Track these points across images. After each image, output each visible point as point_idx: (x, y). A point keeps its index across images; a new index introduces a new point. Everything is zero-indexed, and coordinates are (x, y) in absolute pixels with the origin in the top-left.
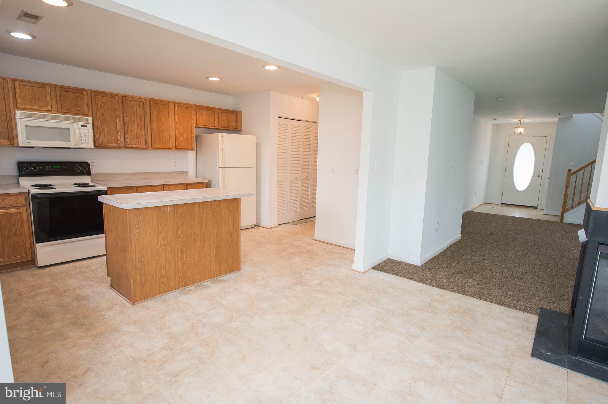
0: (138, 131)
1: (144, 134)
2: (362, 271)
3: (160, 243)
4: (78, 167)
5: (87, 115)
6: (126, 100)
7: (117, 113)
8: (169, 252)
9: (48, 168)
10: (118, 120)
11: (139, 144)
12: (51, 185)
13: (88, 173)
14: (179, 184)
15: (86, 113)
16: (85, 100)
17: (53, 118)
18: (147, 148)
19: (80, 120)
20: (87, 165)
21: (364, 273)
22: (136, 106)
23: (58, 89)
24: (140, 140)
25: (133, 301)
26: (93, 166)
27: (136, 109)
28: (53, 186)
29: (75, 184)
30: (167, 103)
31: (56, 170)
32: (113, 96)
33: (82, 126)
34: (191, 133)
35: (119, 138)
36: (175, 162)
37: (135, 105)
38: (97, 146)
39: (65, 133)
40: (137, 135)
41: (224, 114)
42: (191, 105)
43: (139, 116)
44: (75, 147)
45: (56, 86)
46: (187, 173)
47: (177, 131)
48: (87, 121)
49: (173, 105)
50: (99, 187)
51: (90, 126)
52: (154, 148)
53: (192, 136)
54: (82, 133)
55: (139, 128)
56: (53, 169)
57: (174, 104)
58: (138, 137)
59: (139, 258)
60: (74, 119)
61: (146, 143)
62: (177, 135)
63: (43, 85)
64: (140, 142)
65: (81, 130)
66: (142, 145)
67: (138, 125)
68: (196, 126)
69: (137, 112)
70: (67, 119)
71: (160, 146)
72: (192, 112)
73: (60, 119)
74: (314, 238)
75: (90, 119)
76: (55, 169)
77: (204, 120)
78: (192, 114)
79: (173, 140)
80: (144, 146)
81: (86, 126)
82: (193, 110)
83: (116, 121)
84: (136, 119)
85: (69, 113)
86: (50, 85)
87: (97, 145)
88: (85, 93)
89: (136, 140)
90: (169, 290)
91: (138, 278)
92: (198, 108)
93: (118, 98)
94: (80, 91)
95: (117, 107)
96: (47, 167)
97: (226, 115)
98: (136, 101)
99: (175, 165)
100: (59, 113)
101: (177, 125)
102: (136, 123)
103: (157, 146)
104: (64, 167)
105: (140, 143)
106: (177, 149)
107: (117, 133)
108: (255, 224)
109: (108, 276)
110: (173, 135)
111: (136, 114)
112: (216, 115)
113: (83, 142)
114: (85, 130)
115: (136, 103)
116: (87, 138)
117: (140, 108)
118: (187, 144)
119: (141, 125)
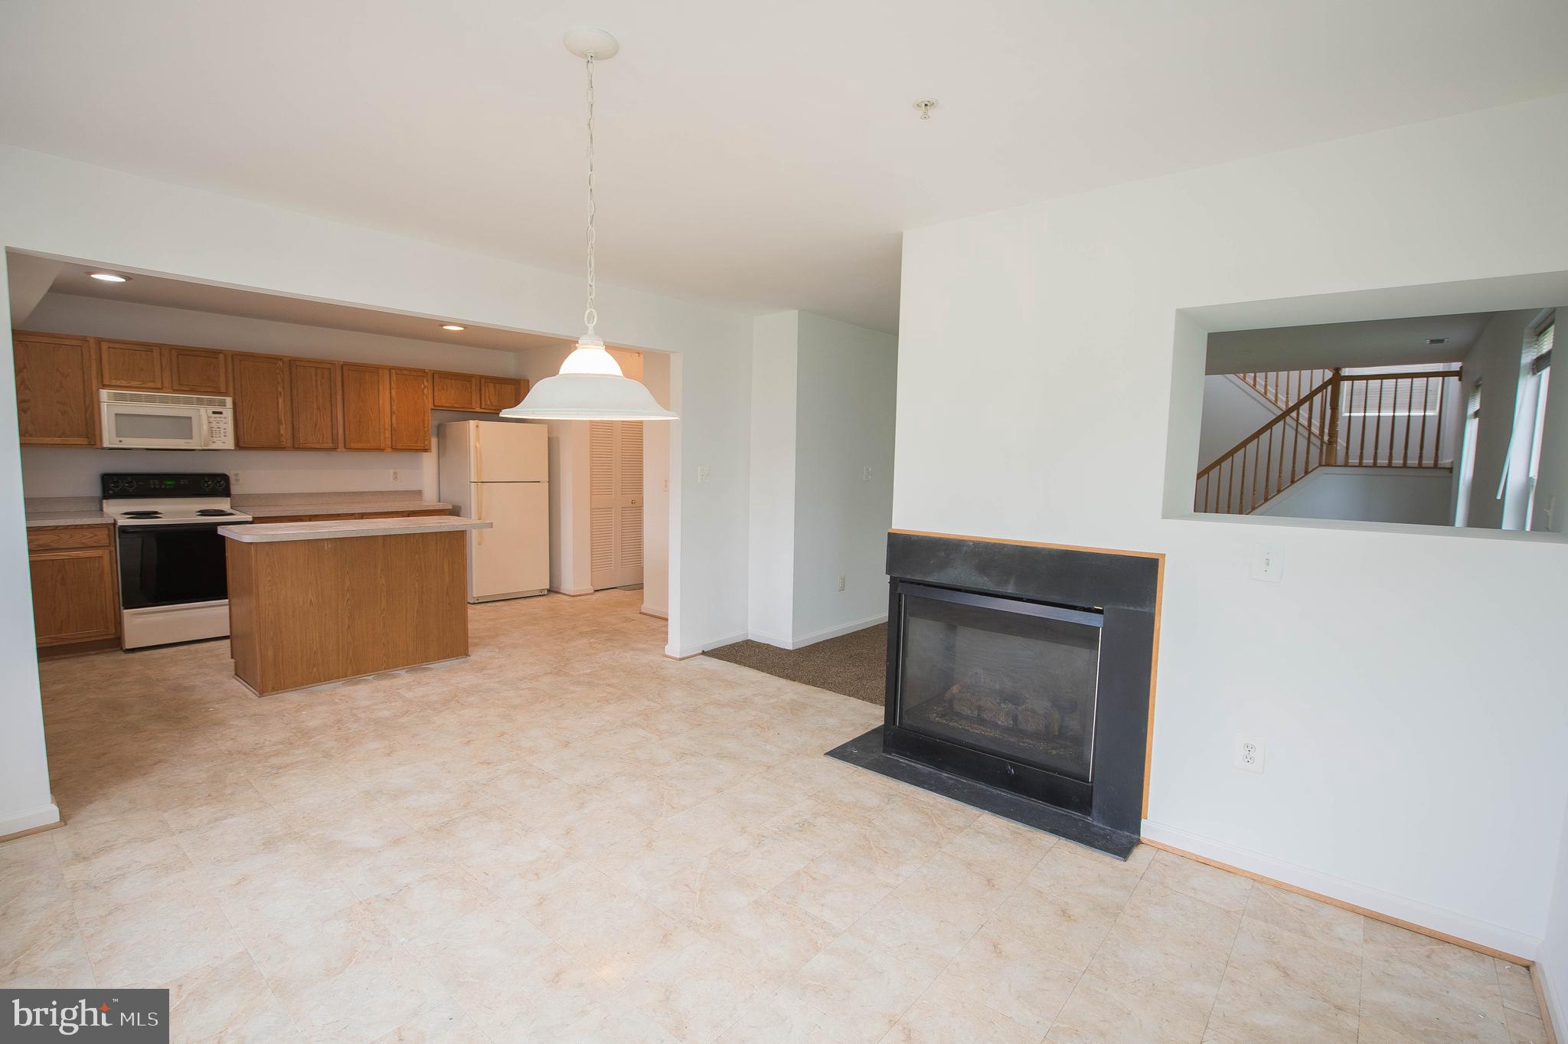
0: (319, 419)
1: (330, 423)
2: (678, 657)
3: (311, 601)
4: (207, 482)
5: (226, 394)
6: (297, 366)
7: (280, 389)
8: (326, 615)
9: (154, 483)
10: (281, 401)
11: (321, 441)
12: (156, 513)
13: (225, 492)
15: (223, 389)
16: (222, 371)
17: (163, 400)
18: (335, 449)
19: (210, 403)
20: (225, 478)
21: (681, 659)
22: (316, 375)
23: (174, 353)
24: (323, 435)
25: (262, 692)
26: (237, 480)
27: (316, 381)
28: (160, 513)
29: (199, 512)
30: (374, 370)
31: (168, 487)
32: (272, 360)
33: (214, 413)
34: (423, 421)
35: (282, 432)
36: (395, 473)
37: (313, 374)
38: (240, 445)
39: (183, 425)
40: (316, 426)
41: (491, 385)
42: (423, 371)
44: (200, 448)
45: (172, 348)
46: (420, 492)
47: (394, 417)
48: (223, 404)
49: (387, 372)
50: (239, 515)
51: (228, 413)
52: (348, 449)
53: (424, 426)
54: (214, 425)
55: (322, 414)
56: (163, 486)
57: (390, 369)
58: (319, 430)
59: (271, 622)
60: (200, 402)
61: (335, 440)
62: (394, 425)
63: (148, 347)
64: (323, 438)
65: (211, 420)
66: (327, 443)
67: (318, 408)
68: (433, 407)
69: (317, 387)
70: (188, 402)
71: (360, 445)
72: (426, 383)
73: (176, 401)
74: (643, 611)
75: (229, 401)
76: (166, 485)
77: (449, 395)
78: (425, 387)
79: (388, 434)
80: (331, 445)
81: (221, 413)
82: (427, 381)
83: (278, 402)
84: (315, 399)
85: (193, 391)
86: (160, 346)
87: (242, 445)
88: (221, 357)
89: (315, 433)
90: (328, 678)
91: (270, 653)
92: (436, 376)
93: (281, 364)
94: (213, 354)
95: (280, 380)
96: (152, 482)
97: (495, 387)
98: (317, 368)
99: (395, 478)
100: (175, 391)
101: (394, 408)
102: (315, 406)
103: (353, 445)
104: (182, 483)
105: (323, 440)
106: (395, 449)
107: (280, 422)
108: (548, 587)
109: (232, 658)
110: (388, 426)
111: (315, 390)
112: (474, 387)
113: (215, 439)
114: (219, 419)
115: (316, 371)
116: (222, 432)
117: (323, 379)
118: (415, 441)
119: (325, 409)
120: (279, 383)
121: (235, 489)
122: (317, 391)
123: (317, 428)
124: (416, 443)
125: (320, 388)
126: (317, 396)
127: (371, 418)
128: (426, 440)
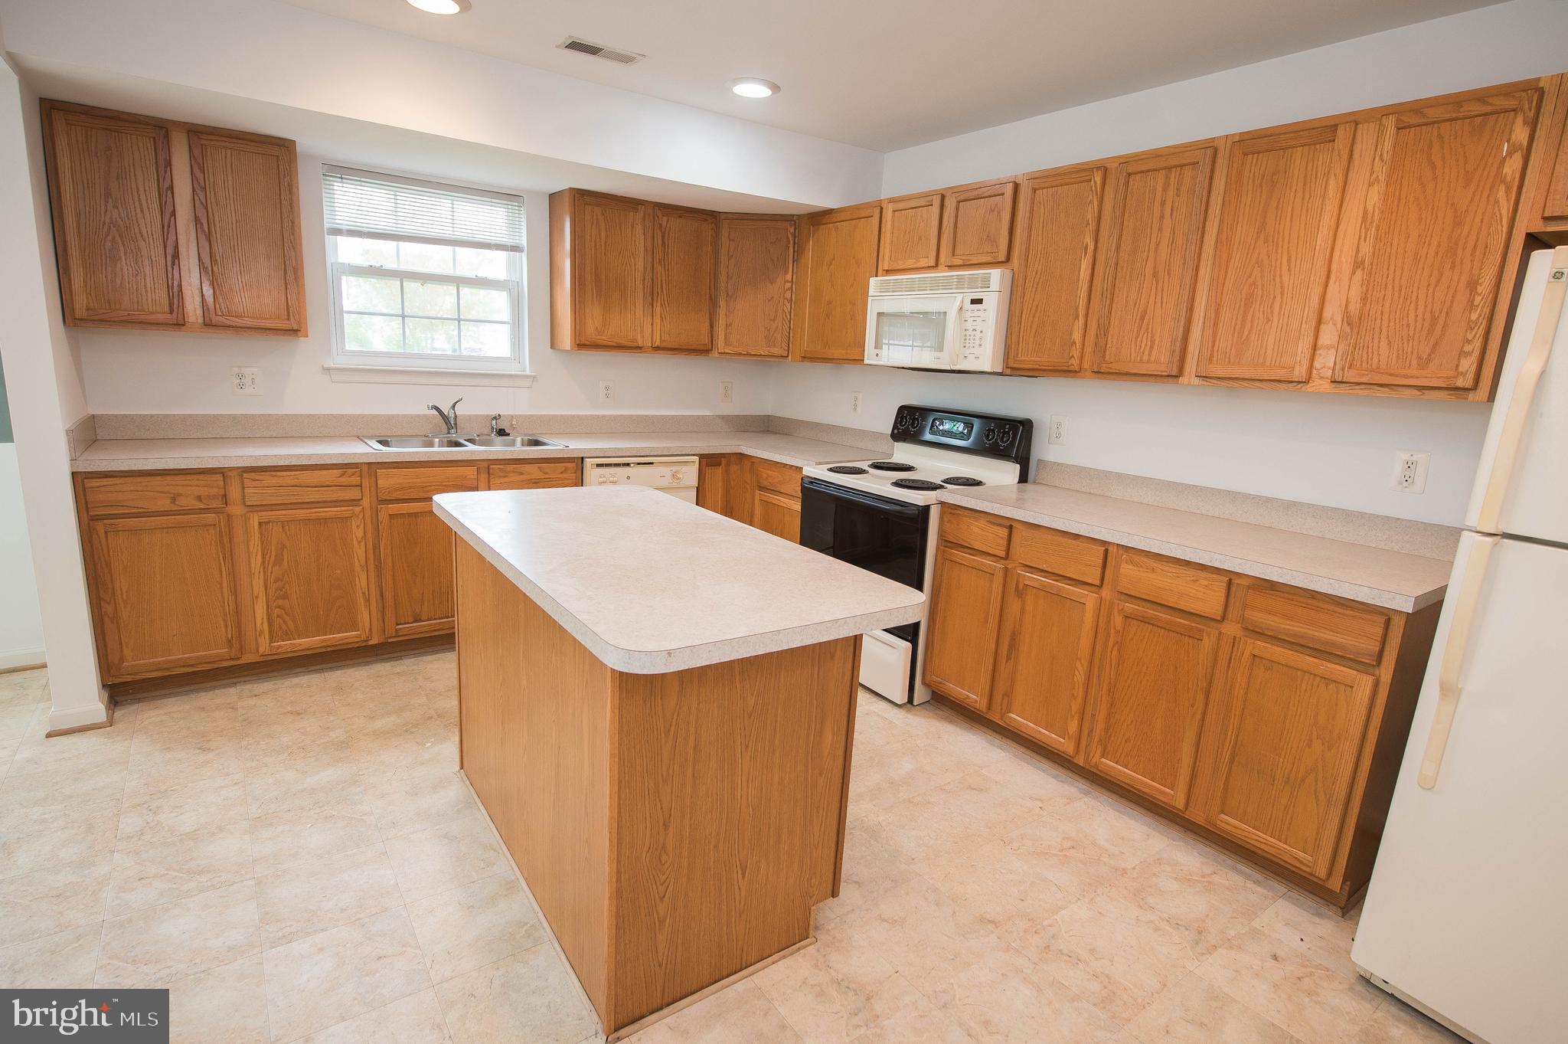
0: (1152, 298)
6: (1133, 174)
7: (1087, 239)
10: (1083, 265)
11: (1145, 358)
13: (1015, 455)
14: (1203, 567)
18: (1175, 376)
19: (972, 283)
22: (1165, 189)
23: (953, 198)
24: (1153, 342)
26: (1057, 435)
27: (1163, 204)
32: (1086, 173)
33: (974, 302)
34: (1473, 285)
35: (1076, 336)
37: (1159, 189)
38: (1009, 365)
39: (937, 327)
40: (1142, 320)
43: (1166, 234)
45: (957, 192)
48: (986, 284)
51: (994, 302)
52: (1206, 378)
53: (1471, 301)
54: (969, 325)
55: (1160, 289)
58: (1147, 329)
61: (1180, 354)
64: (1151, 348)
65: (967, 315)
66: (1157, 359)
67: (1155, 275)
69: (1162, 217)
72: (1520, 134)
75: (1004, 277)
78: (1516, 149)
79: (1330, 336)
80: (1166, 367)
81: (979, 301)
82: (1528, 124)
83: (1080, 270)
84: (1152, 252)
87: (1014, 363)
88: (1010, 190)
89: (1137, 338)
94: (1000, 187)
95: (1090, 217)
98: (1168, 169)
100: (948, 267)
102: (1149, 271)
103: (1221, 371)
105: (1150, 355)
107: (1075, 316)
111: (1156, 227)
113: (967, 351)
114: (977, 314)
115: (1168, 177)
116: (977, 338)
117: (1178, 195)
118: (1419, 358)
119: (1169, 274)
120: (1088, 224)
121: (1044, 449)
122: (1160, 229)
123: (1144, 327)
124: (1423, 364)
125: (1167, 222)
126: (1158, 244)
127: (1282, 287)
128: (1468, 354)
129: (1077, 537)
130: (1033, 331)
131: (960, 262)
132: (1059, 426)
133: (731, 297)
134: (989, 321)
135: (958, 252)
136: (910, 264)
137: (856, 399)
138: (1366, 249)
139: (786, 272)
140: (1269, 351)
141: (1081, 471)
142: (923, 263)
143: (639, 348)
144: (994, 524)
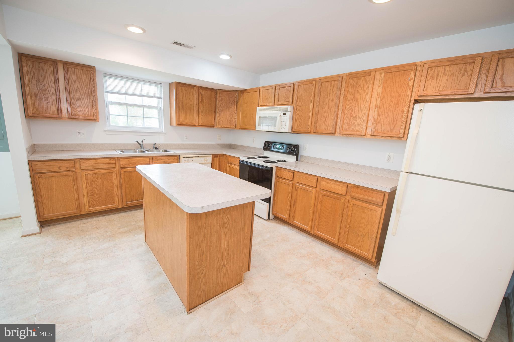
0: (328, 114)
6: (323, 82)
7: (312, 99)
10: (311, 105)
11: (326, 129)
15: (291, 103)
16: (292, 92)
18: (334, 134)
19: (283, 109)
22: (330, 86)
24: (328, 125)
27: (330, 90)
33: (284, 114)
34: (403, 112)
35: (309, 123)
37: (329, 86)
38: (293, 131)
40: (326, 119)
42: (412, 65)
43: (331, 98)
48: (287, 110)
51: (289, 114)
52: (341, 134)
53: (402, 116)
54: (283, 120)
55: (330, 111)
58: (327, 122)
61: (335, 128)
63: (272, 87)
64: (328, 126)
66: (329, 130)
67: (328, 108)
69: (330, 93)
71: (348, 132)
75: (291, 108)
79: (370, 124)
80: (331, 131)
81: (285, 114)
84: (328, 102)
86: (276, 86)
87: (296, 130)
88: (292, 85)
89: (324, 124)
92: (425, 66)
93: (313, 83)
94: (289, 85)
95: (312, 93)
98: (332, 81)
103: (344, 132)
105: (327, 128)
106: (375, 136)
107: (309, 118)
111: (328, 96)
113: (282, 127)
114: (284, 117)
115: (331, 83)
116: (285, 124)
117: (334, 88)
118: (391, 129)
119: (332, 108)
120: (312, 95)
123: (326, 121)
124: (392, 131)
125: (331, 94)
126: (329, 100)
127: (359, 112)
128: (402, 129)
129: (310, 175)
130: (299, 122)
131: (280, 104)
132: (306, 146)
133: (220, 112)
134: (287, 120)
135: (279, 101)
136: (267, 104)
137: (254, 139)
138: (378, 103)
139: (235, 106)
140: (356, 128)
141: (311, 158)
142: (271, 104)
143: (195, 125)
144: (290, 172)
